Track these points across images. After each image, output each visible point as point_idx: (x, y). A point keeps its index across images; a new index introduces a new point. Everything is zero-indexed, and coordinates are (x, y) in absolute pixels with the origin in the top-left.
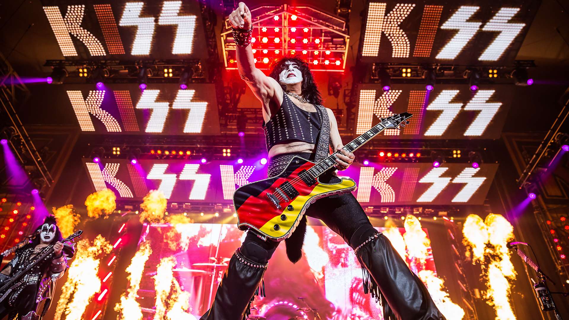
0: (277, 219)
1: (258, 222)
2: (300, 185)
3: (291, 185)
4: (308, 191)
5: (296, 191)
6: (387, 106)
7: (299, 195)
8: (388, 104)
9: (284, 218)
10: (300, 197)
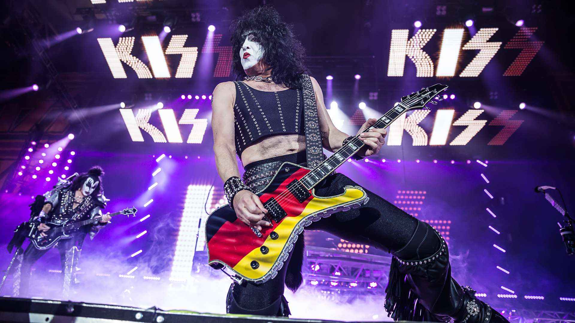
0: (256, 253)
1: (233, 258)
2: (288, 202)
3: (276, 202)
4: (299, 209)
5: (282, 210)
6: (420, 46)
7: (286, 215)
8: (421, 44)
9: (265, 250)
10: (288, 219)
